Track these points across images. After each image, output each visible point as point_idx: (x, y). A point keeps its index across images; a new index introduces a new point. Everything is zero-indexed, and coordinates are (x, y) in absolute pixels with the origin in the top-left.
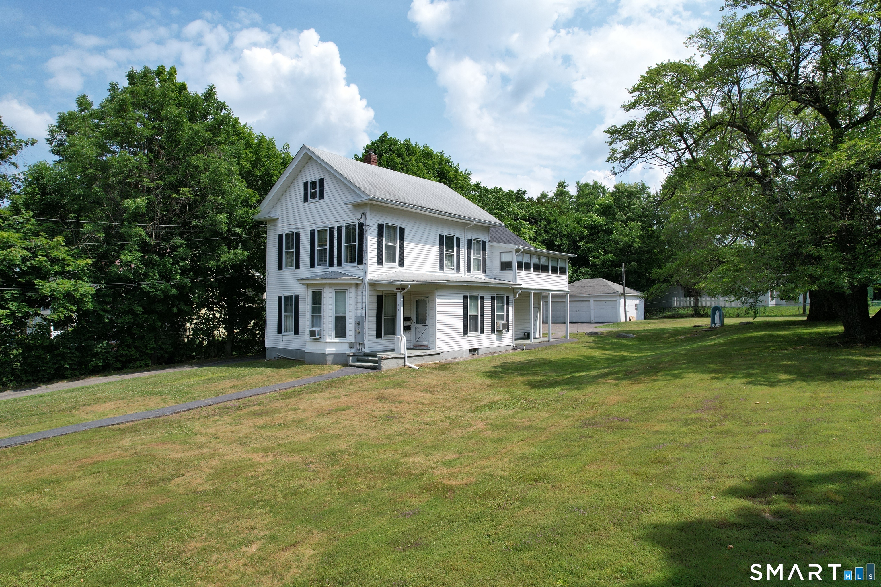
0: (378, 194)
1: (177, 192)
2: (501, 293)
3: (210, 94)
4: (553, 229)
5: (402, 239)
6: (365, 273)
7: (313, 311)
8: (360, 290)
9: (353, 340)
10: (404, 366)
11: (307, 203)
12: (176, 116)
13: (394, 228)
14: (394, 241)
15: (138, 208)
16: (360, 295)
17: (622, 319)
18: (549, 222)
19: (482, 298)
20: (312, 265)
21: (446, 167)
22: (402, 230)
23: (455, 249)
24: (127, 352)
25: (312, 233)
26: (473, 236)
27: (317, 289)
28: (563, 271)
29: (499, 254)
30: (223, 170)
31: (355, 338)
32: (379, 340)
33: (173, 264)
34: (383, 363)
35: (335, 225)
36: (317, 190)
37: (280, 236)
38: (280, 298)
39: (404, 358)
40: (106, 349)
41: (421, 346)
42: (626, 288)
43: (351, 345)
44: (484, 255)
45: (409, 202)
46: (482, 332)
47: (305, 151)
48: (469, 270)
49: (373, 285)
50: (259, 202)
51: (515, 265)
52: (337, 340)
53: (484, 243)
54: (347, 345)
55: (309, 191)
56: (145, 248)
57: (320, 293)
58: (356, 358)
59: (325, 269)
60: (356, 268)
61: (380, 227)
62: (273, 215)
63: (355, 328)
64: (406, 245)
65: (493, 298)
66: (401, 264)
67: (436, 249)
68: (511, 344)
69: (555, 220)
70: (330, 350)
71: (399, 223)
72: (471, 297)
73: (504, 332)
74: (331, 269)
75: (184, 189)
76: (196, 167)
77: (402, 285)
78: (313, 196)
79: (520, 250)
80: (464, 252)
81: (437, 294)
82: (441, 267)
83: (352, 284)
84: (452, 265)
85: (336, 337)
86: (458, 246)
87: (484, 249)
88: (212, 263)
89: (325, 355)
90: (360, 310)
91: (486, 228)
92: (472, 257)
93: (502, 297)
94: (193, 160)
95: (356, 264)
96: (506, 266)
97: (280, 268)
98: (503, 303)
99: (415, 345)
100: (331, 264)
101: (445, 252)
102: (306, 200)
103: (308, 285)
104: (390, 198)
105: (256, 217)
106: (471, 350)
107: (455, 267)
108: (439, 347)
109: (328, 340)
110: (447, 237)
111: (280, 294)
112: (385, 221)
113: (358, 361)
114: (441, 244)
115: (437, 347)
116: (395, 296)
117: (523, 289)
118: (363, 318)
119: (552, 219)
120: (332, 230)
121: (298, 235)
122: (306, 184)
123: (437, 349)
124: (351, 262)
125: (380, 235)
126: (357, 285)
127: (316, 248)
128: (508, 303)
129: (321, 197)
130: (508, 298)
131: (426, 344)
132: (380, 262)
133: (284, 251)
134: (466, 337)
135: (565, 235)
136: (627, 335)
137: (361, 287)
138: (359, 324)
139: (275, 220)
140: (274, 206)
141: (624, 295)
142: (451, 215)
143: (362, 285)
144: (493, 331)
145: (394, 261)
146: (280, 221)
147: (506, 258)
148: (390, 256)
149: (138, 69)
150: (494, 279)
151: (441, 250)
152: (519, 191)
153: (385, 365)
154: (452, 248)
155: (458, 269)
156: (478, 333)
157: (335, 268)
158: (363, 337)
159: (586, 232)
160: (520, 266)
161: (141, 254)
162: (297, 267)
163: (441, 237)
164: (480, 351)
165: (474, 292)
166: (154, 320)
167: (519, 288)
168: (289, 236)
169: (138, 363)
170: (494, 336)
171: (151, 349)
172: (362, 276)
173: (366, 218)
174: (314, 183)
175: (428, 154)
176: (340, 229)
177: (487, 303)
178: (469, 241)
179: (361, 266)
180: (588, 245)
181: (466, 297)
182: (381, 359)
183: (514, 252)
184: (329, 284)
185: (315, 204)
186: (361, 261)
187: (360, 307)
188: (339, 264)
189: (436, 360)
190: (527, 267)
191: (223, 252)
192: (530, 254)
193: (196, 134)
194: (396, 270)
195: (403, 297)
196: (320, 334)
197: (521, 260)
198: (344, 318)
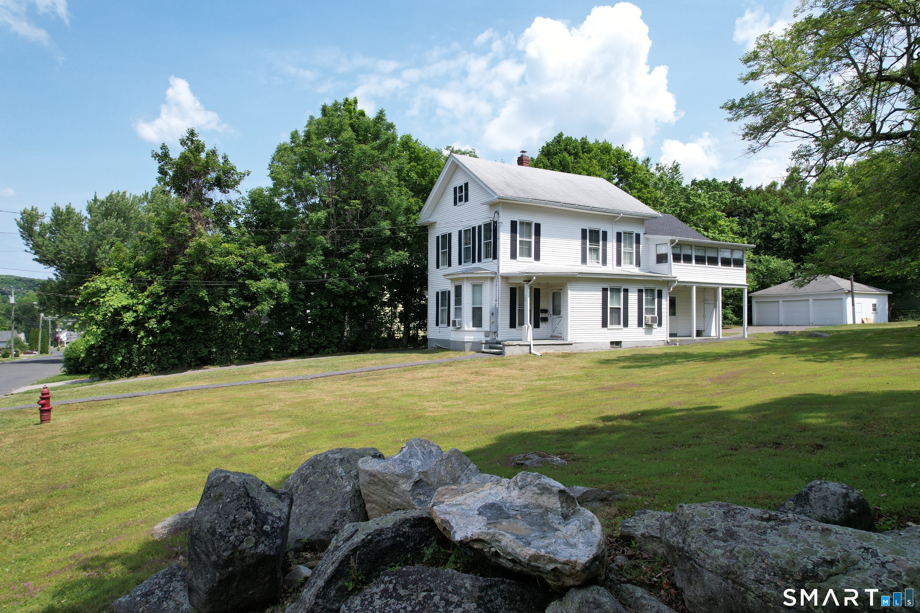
0: (509, 193)
1: (349, 205)
2: (651, 286)
3: (381, 117)
4: (771, 221)
5: (538, 233)
6: (499, 267)
7: (457, 304)
8: (495, 283)
9: (488, 329)
10: (530, 353)
11: (456, 207)
13: (529, 224)
14: (530, 237)
15: (319, 220)
16: (495, 287)
18: (768, 214)
19: (626, 291)
20: (460, 263)
21: (622, 162)
22: (538, 227)
23: (601, 242)
24: (317, 340)
25: (460, 232)
26: (622, 229)
27: (458, 283)
28: (738, 263)
29: (654, 246)
30: (384, 183)
31: (490, 328)
32: (513, 330)
33: (350, 266)
34: (506, 349)
35: (476, 225)
36: (463, 193)
37: (438, 238)
38: (437, 294)
39: (530, 345)
40: (300, 336)
41: (556, 337)
42: (855, 284)
43: (487, 334)
44: (638, 248)
45: (543, 199)
46: (626, 324)
47: (453, 159)
48: (619, 263)
49: (506, 278)
50: (421, 208)
51: (670, 257)
52: (475, 329)
53: (638, 236)
54: (483, 334)
55: (458, 195)
56: (327, 253)
57: (461, 286)
58: (488, 345)
59: (470, 266)
60: (492, 263)
61: (514, 224)
62: (431, 220)
63: (490, 319)
64: (542, 240)
65: (640, 291)
66: (537, 257)
67: (579, 242)
68: (665, 339)
69: (775, 211)
70: (468, 338)
71: (534, 219)
72: (612, 290)
73: (655, 326)
74: (473, 265)
75: (354, 201)
76: (364, 182)
77: (528, 277)
78: (461, 200)
79: (675, 241)
80: (612, 246)
81: (569, 286)
82: (584, 260)
83: (486, 278)
84: (598, 259)
85: (473, 326)
86: (605, 239)
87: (638, 242)
88: (381, 264)
89: (465, 343)
90: (494, 302)
91: (641, 220)
92: (622, 251)
93: (652, 291)
94: (362, 176)
95: (491, 259)
96: (661, 258)
97: (438, 267)
98: (654, 296)
99: (551, 336)
100: (474, 261)
101: (588, 246)
102: (455, 204)
103: (452, 280)
104: (522, 195)
105: (419, 222)
106: (612, 343)
107: (601, 261)
108: (570, 339)
109: (466, 328)
110: (591, 231)
111: (438, 290)
112: (518, 217)
113: (491, 348)
114: (584, 237)
115: (569, 337)
116: (522, 289)
117: (678, 282)
118: (496, 309)
119: (771, 209)
120: (474, 228)
121: (450, 235)
122: (455, 189)
123: (569, 340)
124: (487, 257)
125: (513, 231)
126: (492, 279)
127: (463, 247)
128: (660, 296)
129: (467, 200)
130: (660, 292)
131: (561, 335)
132: (513, 256)
133: (440, 251)
134: (605, 329)
135: (786, 227)
136: (821, 334)
137: (495, 280)
138: (493, 314)
139: (435, 223)
140: (434, 211)
141: (851, 293)
142: (593, 209)
143: (496, 278)
144: (640, 324)
145: (530, 256)
146: (437, 226)
147: (663, 250)
148: (524, 251)
149: (329, 104)
150: (650, 272)
151: (584, 245)
152: (734, 180)
153: (508, 351)
154: (598, 242)
155: (604, 262)
156: (621, 326)
157: (477, 264)
158: (497, 327)
159: (812, 223)
160: (677, 258)
161: (323, 258)
162: (450, 265)
163: (584, 231)
164: (623, 344)
165: (616, 285)
166: (338, 314)
167: (674, 281)
168: (444, 237)
169: (327, 350)
170: (642, 330)
171: (336, 338)
172: (495, 270)
173: (499, 217)
174: (461, 188)
175: (606, 149)
176: (480, 227)
177: (633, 297)
178: (619, 235)
179: (495, 261)
180: (815, 237)
181: (605, 290)
182: (504, 345)
183: (669, 244)
184: (470, 278)
185: (463, 206)
186: (495, 257)
187: (494, 298)
188: (480, 260)
189: (567, 349)
190: (688, 259)
191: (389, 254)
192: (691, 246)
193: (364, 153)
194: (532, 264)
195: (531, 288)
196: (460, 324)
197: (677, 251)
198: (480, 309)
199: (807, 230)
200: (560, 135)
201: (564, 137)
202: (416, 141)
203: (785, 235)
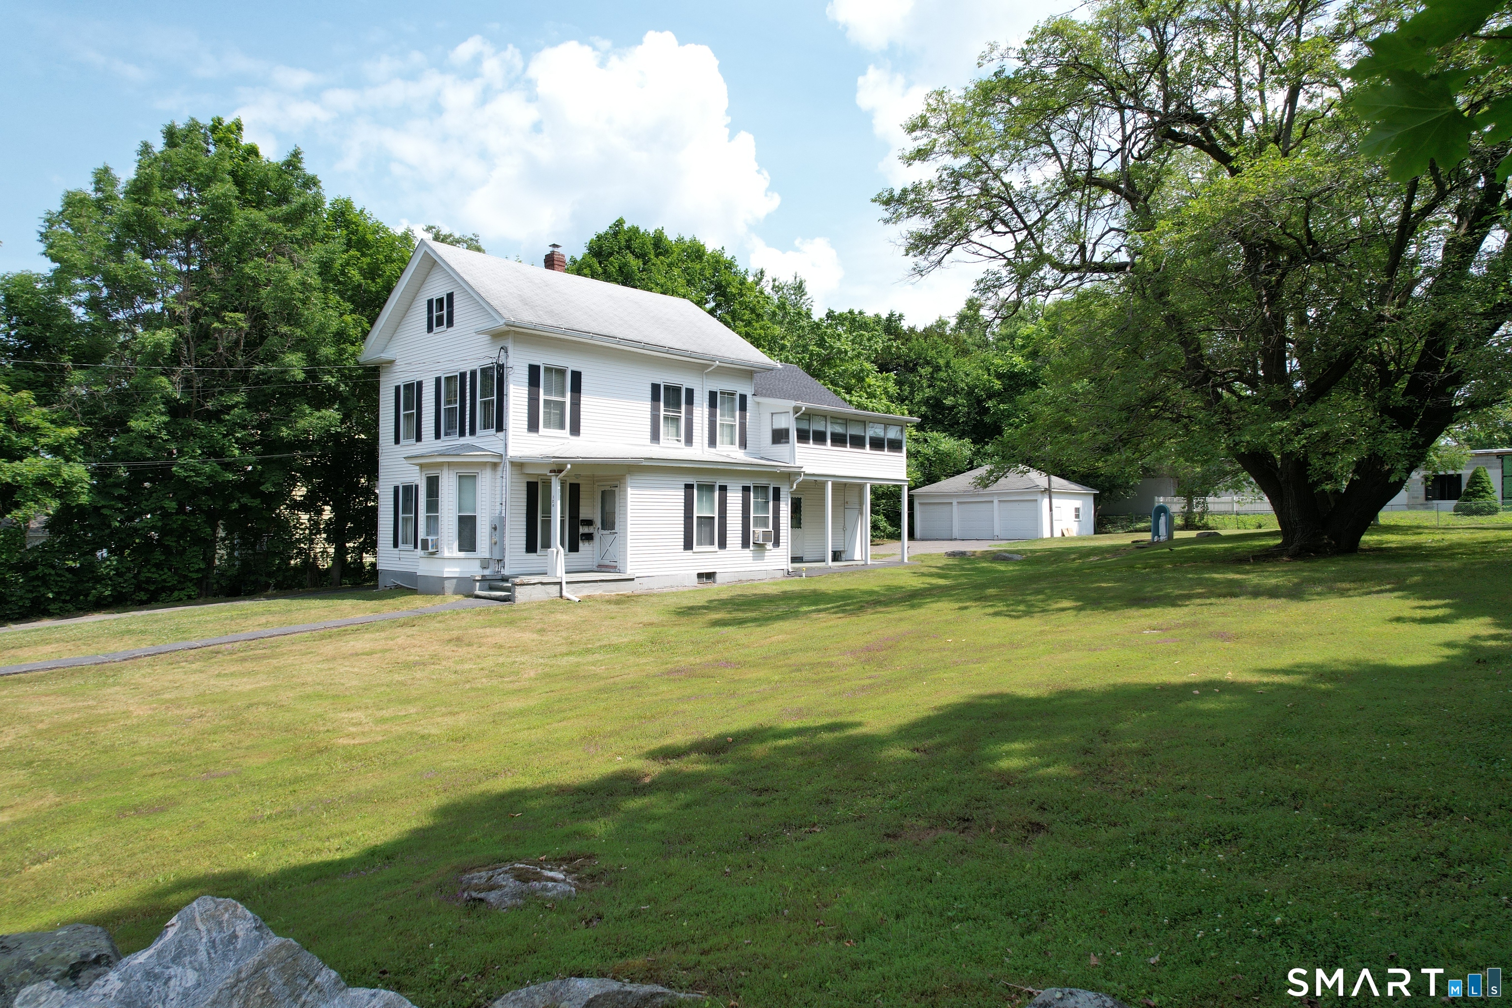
0: (526, 316)
1: (222, 321)
2: (763, 482)
3: (293, 162)
4: (942, 380)
5: (576, 388)
6: (506, 446)
7: (430, 509)
8: (499, 473)
9: (487, 556)
10: (561, 597)
11: (431, 334)
13: (561, 372)
14: (563, 394)
15: (158, 345)
16: (499, 480)
17: (1046, 534)
18: (937, 369)
19: (723, 489)
20: (438, 436)
22: (577, 377)
23: (683, 407)
24: (156, 576)
25: (438, 380)
26: (719, 385)
27: (432, 473)
28: (895, 446)
29: (769, 416)
30: (292, 283)
31: (491, 552)
32: (532, 556)
33: (225, 436)
34: (518, 589)
35: (467, 368)
36: (445, 312)
37: (397, 389)
38: (396, 489)
39: (560, 583)
40: (116, 569)
41: (607, 566)
42: (1054, 478)
43: (484, 564)
44: (743, 418)
45: (586, 329)
46: (723, 544)
47: (425, 248)
48: (712, 442)
49: (519, 465)
50: (365, 334)
51: (793, 435)
52: (462, 554)
53: (743, 398)
54: (478, 563)
55: (435, 314)
56: (175, 410)
57: (439, 478)
58: (487, 584)
59: (453, 441)
60: (494, 438)
61: (534, 371)
62: (386, 356)
63: (491, 536)
64: (584, 399)
65: (746, 489)
66: (575, 430)
67: (646, 406)
68: (785, 567)
69: (948, 365)
70: (451, 571)
71: (571, 364)
72: (701, 487)
73: (769, 545)
74: (461, 441)
75: (232, 315)
76: (252, 279)
77: (558, 464)
78: (440, 323)
79: (800, 408)
80: (701, 412)
81: (629, 480)
82: (655, 436)
83: (484, 464)
84: (678, 434)
85: (460, 550)
86: (690, 401)
87: (743, 408)
88: (285, 432)
89: (444, 579)
90: (498, 507)
91: (748, 373)
92: (718, 422)
93: (765, 488)
94: (249, 268)
95: (493, 431)
96: (780, 436)
97: (397, 441)
98: (767, 497)
99: (599, 566)
100: (462, 434)
101: (662, 413)
102: (430, 329)
103: (422, 466)
104: (549, 322)
105: (363, 359)
106: (700, 576)
107: (683, 438)
109: (447, 554)
110: (667, 388)
111: (397, 484)
112: (543, 359)
113: (491, 589)
114: (655, 397)
115: (629, 567)
116: (548, 485)
117: (805, 475)
118: (502, 520)
119: (942, 362)
120: (463, 375)
121: (420, 384)
122: (430, 302)
123: (629, 572)
124: (487, 428)
125: (534, 383)
126: (495, 466)
127: (443, 407)
129: (450, 323)
130: (777, 491)
131: (614, 564)
132: (533, 426)
133: (402, 413)
134: (689, 553)
135: (962, 389)
136: (1010, 556)
137: (500, 469)
138: (495, 529)
139: (392, 362)
140: (390, 340)
141: (1048, 492)
142: (670, 350)
143: (500, 463)
144: (745, 544)
145: (562, 426)
146: (396, 368)
147: (782, 422)
148: (554, 418)
149: (181, 124)
150: (762, 458)
151: (655, 410)
152: (892, 315)
153: (521, 594)
154: (678, 406)
155: (689, 440)
156: (716, 547)
157: (468, 439)
158: (503, 550)
159: (997, 385)
160: (803, 436)
161: (165, 419)
162: (419, 438)
163: (655, 388)
164: (718, 577)
165: (706, 479)
166: (199, 524)
167: (799, 474)
168: (408, 387)
169: (176, 594)
170: (748, 553)
171: (197, 571)
172: (501, 451)
173: (507, 357)
174: (440, 301)
175: (696, 252)
176: (473, 373)
177: (734, 499)
178: (713, 395)
179: (500, 434)
180: (1001, 407)
181: (689, 487)
182: (515, 585)
183: (791, 413)
184: (449, 464)
185: (442, 334)
186: (500, 427)
187: (498, 500)
188: (473, 432)
189: (625, 589)
190: (820, 438)
191: (303, 415)
192: (825, 417)
193: (253, 226)
194: (566, 441)
195: (563, 484)
196: (436, 545)
197: (804, 426)
198: (473, 518)
199: (991, 395)
201: (626, 227)
202: (362, 212)
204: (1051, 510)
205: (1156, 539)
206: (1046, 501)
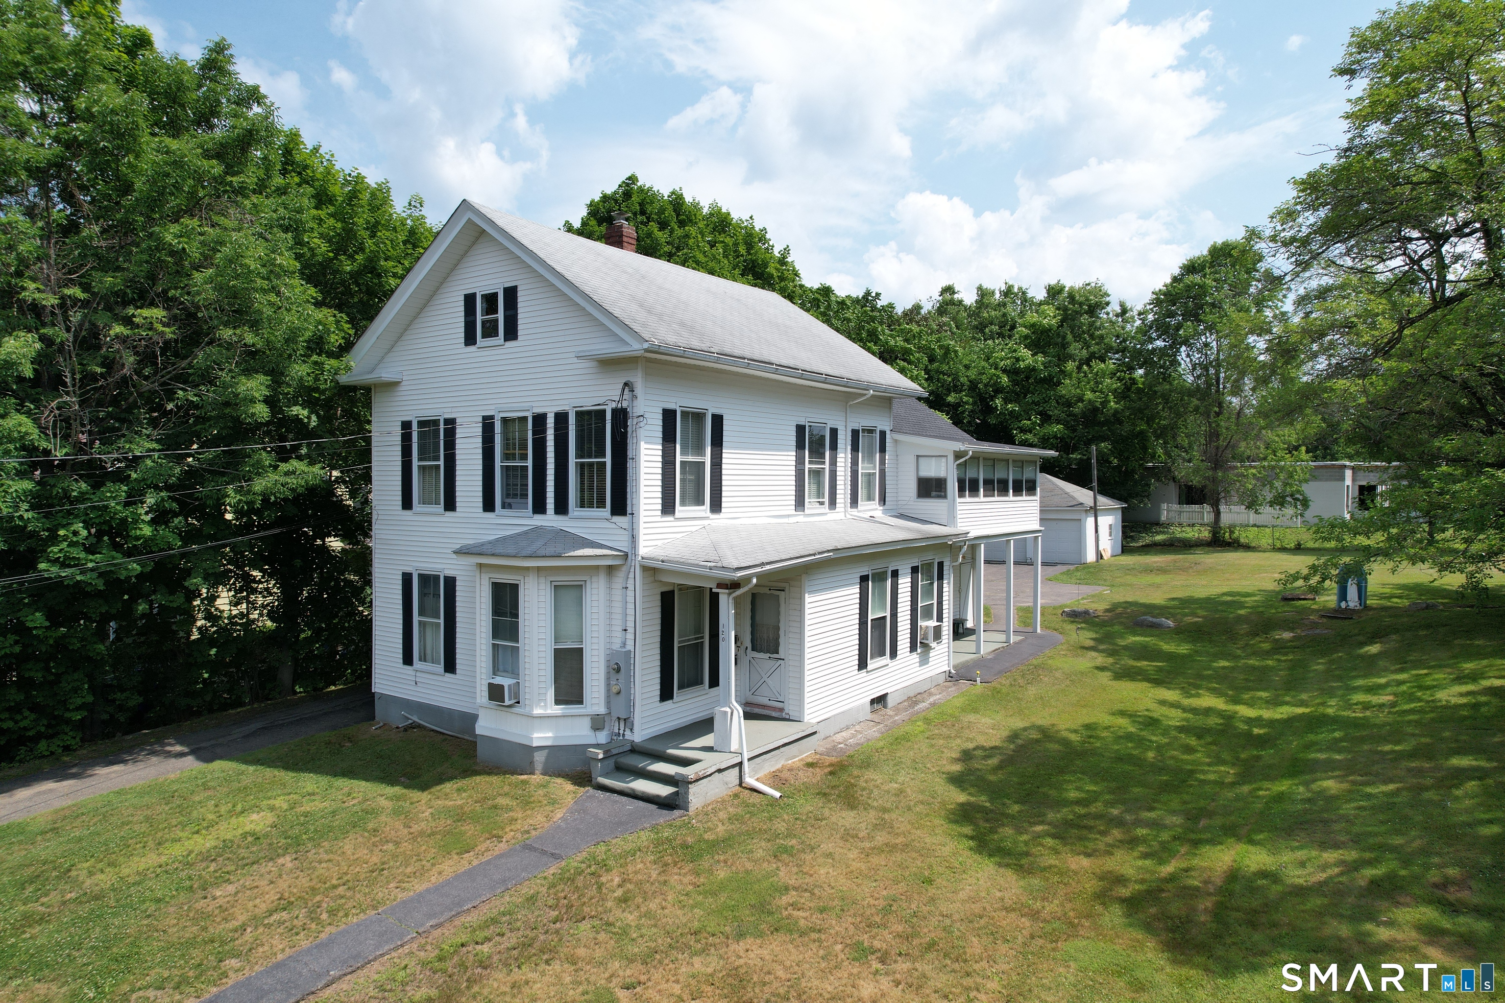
0: (670, 337)
1: (128, 321)
2: (928, 557)
5: (718, 442)
6: (634, 539)
7: (497, 632)
8: (618, 581)
9: (602, 710)
10: (742, 785)
11: (472, 348)
12: (113, 112)
13: (698, 417)
14: (702, 452)
16: (618, 594)
17: (1090, 557)
19: (895, 574)
20: (488, 505)
22: (718, 420)
23: (827, 455)
25: (488, 424)
26: (861, 421)
27: (505, 578)
28: (1030, 488)
29: (913, 460)
30: (253, 264)
31: (608, 704)
32: (669, 700)
34: (692, 789)
35: (550, 409)
36: (500, 315)
37: (406, 426)
38: (407, 579)
39: (741, 764)
41: (764, 707)
43: (597, 723)
44: (882, 462)
45: (737, 352)
46: (894, 653)
47: (469, 215)
48: (855, 500)
49: (651, 571)
50: (351, 341)
51: (952, 486)
52: (558, 710)
53: (883, 434)
54: (586, 723)
55: (479, 318)
57: (515, 588)
58: (612, 762)
59: (525, 520)
60: (607, 524)
61: (669, 416)
62: (386, 374)
63: (608, 679)
64: (728, 456)
65: (915, 570)
66: (716, 506)
67: (790, 459)
68: (947, 668)
70: (541, 737)
71: (711, 405)
72: (875, 577)
73: (933, 644)
74: (539, 520)
75: (146, 312)
76: (179, 255)
77: (737, 578)
78: (490, 330)
79: (967, 453)
80: (844, 459)
82: (800, 503)
83: (597, 570)
84: (821, 494)
85: (558, 702)
86: (834, 447)
87: (883, 450)
88: (232, 498)
89: (530, 750)
90: (618, 634)
91: (886, 400)
92: (860, 471)
93: (930, 565)
94: (170, 234)
95: (606, 512)
96: (931, 488)
97: (407, 504)
98: (932, 578)
99: (748, 704)
100: (540, 507)
101: (807, 466)
102: (470, 339)
103: (482, 566)
104: (696, 343)
105: (344, 379)
106: (873, 702)
107: (826, 499)
108: (811, 712)
109: (537, 711)
110: (811, 429)
111: (408, 569)
112: (681, 400)
113: (622, 772)
114: (800, 445)
115: (807, 713)
117: (967, 540)
118: (628, 655)
120: (540, 420)
121: (450, 424)
122: (470, 300)
123: (808, 719)
124: (591, 505)
125: (669, 437)
126: (611, 569)
127: (498, 463)
128: (941, 577)
129: (511, 333)
130: (941, 565)
131: (780, 705)
132: (668, 507)
133: (415, 463)
134: (864, 673)
136: (1157, 620)
137: (621, 574)
138: (618, 670)
139: (392, 386)
140: (390, 350)
141: (1095, 511)
143: (624, 568)
144: (913, 648)
145: (699, 500)
146: (404, 390)
147: (931, 470)
148: (690, 488)
150: (904, 516)
151: (800, 461)
153: (695, 795)
154: (822, 454)
155: (833, 501)
156: (888, 658)
157: (550, 519)
158: (630, 705)
160: (962, 488)
162: (450, 505)
163: (800, 429)
164: (891, 701)
165: (880, 566)
167: (965, 542)
168: (428, 425)
170: (915, 657)
172: (624, 546)
173: (634, 397)
174: (490, 300)
176: (561, 418)
177: (904, 585)
178: (855, 435)
179: (620, 519)
180: (1011, 407)
181: (864, 579)
182: (686, 782)
183: (951, 458)
184: (539, 569)
185: (494, 352)
186: (620, 507)
187: (619, 624)
188: (562, 508)
189: (807, 748)
190: (974, 488)
191: (259, 470)
192: (978, 458)
193: (178, 164)
194: (706, 522)
196: (516, 691)
197: (970, 474)
198: (578, 653)
199: (998, 390)
200: (632, 179)
202: (316, 150)
203: (965, 399)
204: (1096, 531)
205: (1343, 605)
206: (1090, 521)
